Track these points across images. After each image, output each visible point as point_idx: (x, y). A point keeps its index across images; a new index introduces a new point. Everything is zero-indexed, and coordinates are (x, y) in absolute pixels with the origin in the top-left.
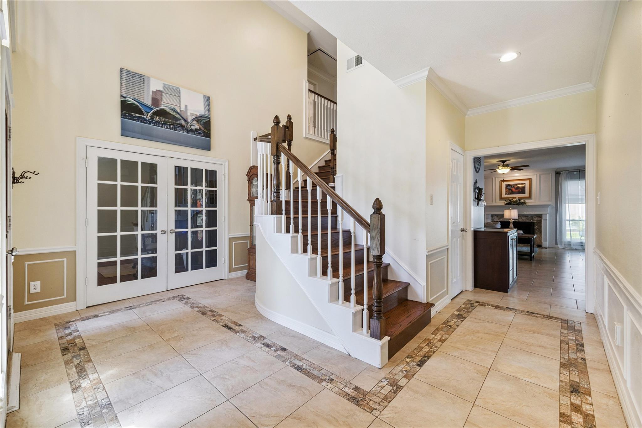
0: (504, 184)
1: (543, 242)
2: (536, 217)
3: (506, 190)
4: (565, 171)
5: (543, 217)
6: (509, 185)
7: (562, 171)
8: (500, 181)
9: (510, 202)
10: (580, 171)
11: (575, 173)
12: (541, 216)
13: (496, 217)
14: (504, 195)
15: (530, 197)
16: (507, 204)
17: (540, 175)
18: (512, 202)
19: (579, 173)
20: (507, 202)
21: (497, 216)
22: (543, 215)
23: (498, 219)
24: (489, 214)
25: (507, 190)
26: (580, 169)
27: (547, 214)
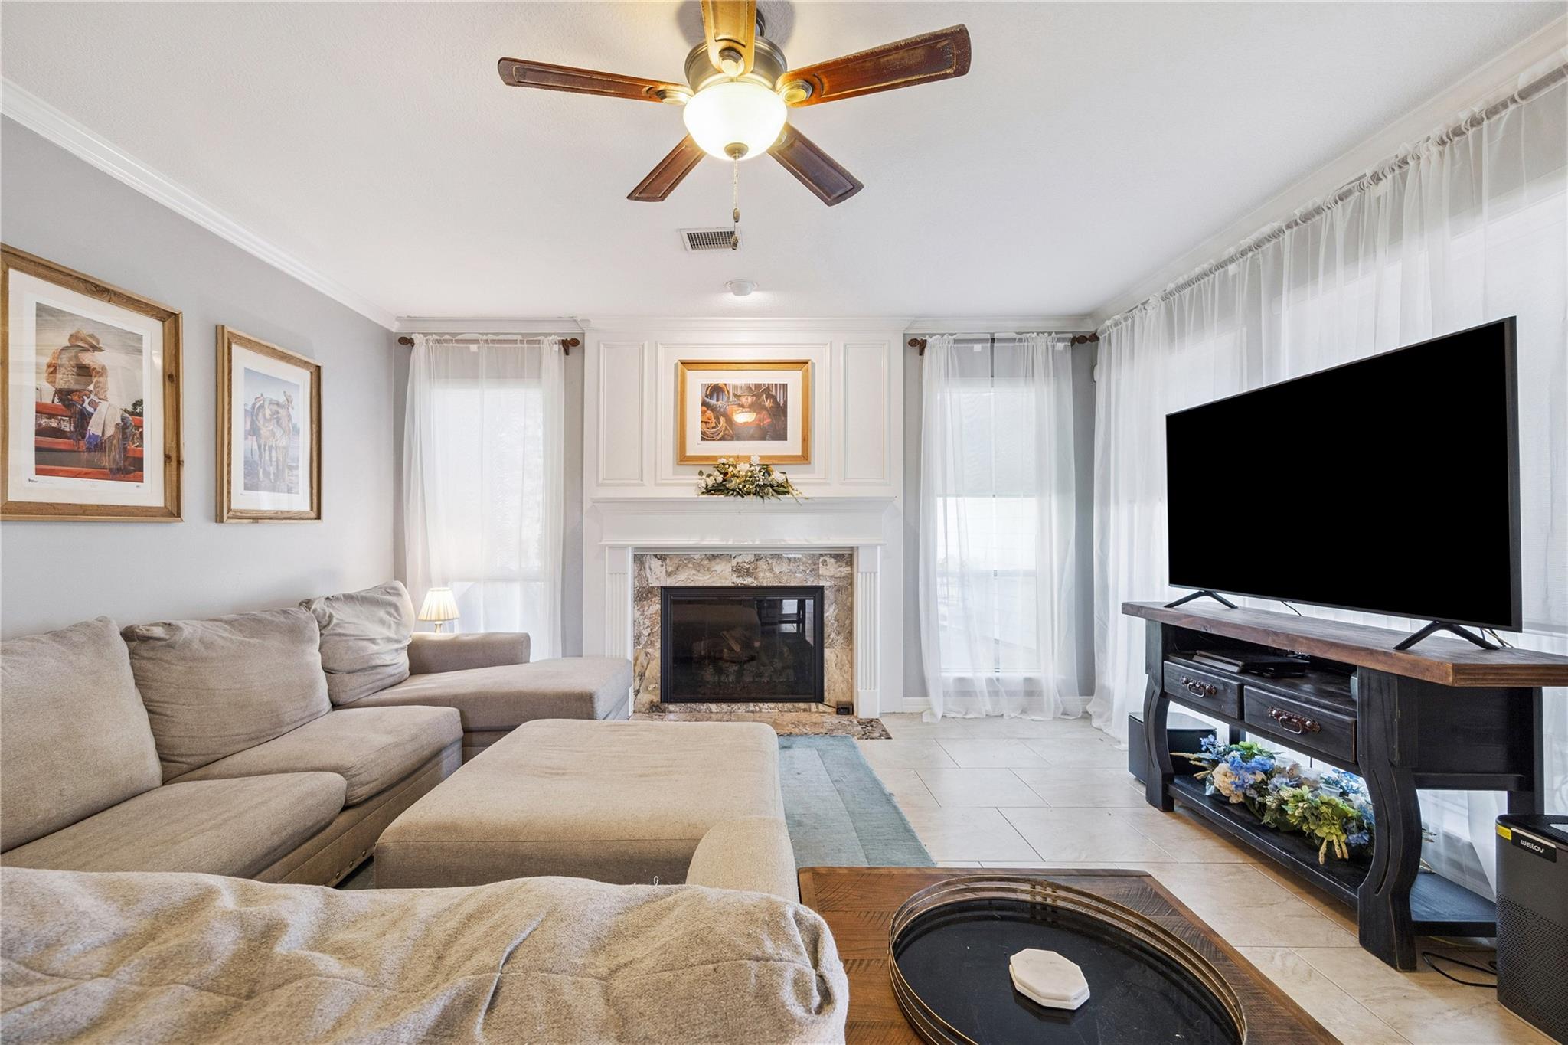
0: (697, 382)
1: (859, 690)
2: (827, 559)
3: (703, 413)
4: (942, 335)
5: (862, 561)
6: (715, 390)
7: (931, 335)
8: (676, 365)
9: (724, 480)
10: (993, 340)
11: (978, 347)
12: (851, 556)
13: (656, 564)
14: (696, 446)
15: (805, 457)
16: (709, 491)
17: (845, 346)
18: (735, 481)
19: (992, 347)
20: (710, 481)
21: (662, 558)
22: (860, 550)
23: (669, 574)
24: (624, 547)
25: (709, 414)
26: (992, 334)
27: (875, 546)
